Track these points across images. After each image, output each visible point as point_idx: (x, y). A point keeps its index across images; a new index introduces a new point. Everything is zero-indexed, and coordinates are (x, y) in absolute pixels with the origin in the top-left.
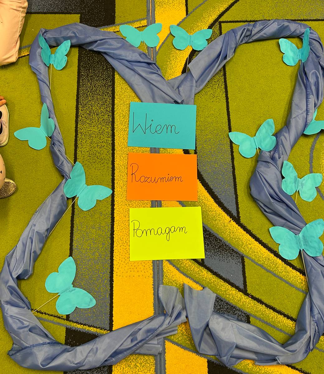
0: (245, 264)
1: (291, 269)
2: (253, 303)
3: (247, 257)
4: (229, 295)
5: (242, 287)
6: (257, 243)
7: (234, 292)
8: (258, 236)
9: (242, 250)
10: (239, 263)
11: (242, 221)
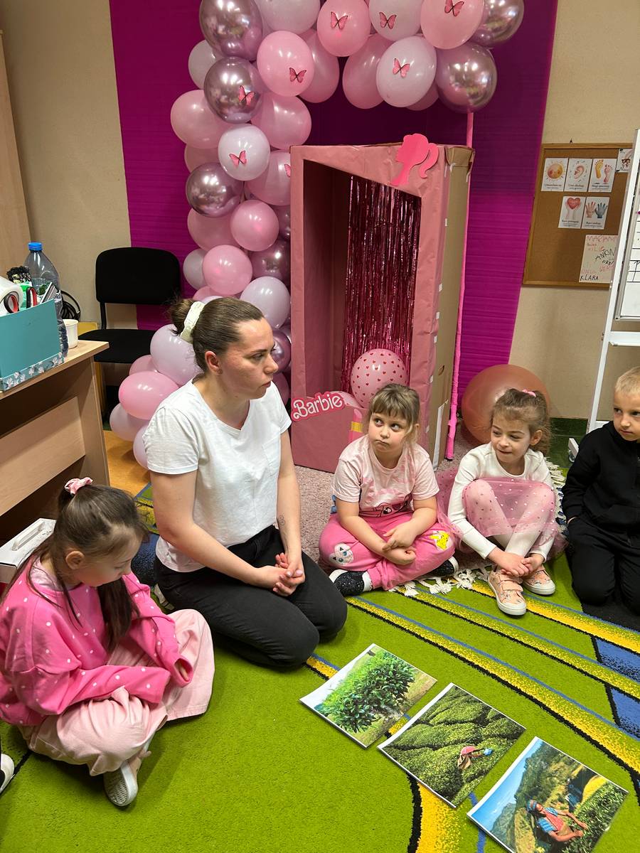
0: (612, 716)
1: (535, 697)
2: (595, 673)
3: (610, 723)
4: (632, 686)
5: (613, 691)
6: (594, 738)
7: (626, 688)
8: (593, 747)
9: (621, 734)
10: (624, 717)
11: (627, 774)
